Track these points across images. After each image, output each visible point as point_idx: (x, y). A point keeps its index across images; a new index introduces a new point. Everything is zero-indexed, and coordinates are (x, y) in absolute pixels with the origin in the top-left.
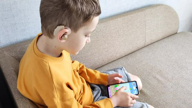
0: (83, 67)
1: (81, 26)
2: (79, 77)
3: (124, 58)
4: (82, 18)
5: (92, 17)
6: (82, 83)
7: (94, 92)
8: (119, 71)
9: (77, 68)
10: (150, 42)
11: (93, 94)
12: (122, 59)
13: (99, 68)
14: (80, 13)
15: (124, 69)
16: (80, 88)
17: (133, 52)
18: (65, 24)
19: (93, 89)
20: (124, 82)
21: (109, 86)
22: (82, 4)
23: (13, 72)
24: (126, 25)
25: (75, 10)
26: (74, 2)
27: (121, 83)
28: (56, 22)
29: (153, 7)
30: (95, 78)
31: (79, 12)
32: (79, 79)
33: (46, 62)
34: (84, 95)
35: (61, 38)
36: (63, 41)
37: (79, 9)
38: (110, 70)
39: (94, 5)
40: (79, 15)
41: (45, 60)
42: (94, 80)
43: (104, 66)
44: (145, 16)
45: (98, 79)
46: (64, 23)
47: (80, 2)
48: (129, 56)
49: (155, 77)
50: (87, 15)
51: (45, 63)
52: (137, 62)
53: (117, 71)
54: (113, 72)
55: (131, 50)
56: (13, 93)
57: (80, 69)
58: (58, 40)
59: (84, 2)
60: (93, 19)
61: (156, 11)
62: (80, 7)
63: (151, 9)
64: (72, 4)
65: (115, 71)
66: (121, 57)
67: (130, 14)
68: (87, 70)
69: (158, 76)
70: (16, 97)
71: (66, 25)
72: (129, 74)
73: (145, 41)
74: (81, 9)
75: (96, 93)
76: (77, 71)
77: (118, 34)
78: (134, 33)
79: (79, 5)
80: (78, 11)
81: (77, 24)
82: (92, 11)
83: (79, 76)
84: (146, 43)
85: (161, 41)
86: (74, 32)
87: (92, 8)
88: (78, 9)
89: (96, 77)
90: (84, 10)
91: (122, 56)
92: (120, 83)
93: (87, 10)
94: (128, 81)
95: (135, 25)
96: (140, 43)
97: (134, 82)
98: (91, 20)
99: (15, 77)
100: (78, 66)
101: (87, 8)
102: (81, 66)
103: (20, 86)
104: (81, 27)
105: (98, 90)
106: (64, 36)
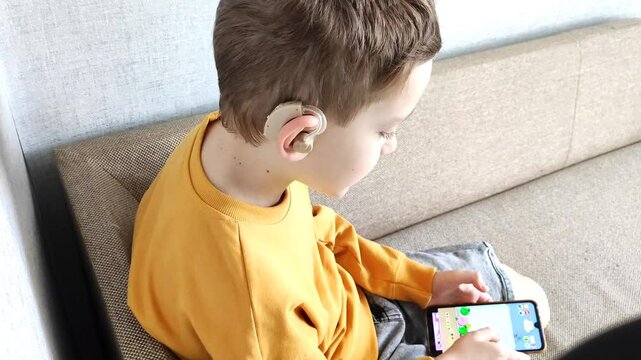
0: (348, 231)
1: (363, 102)
2: (337, 272)
3: (488, 202)
4: (368, 75)
5: (407, 67)
6: (345, 293)
7: (381, 325)
8: (474, 256)
9: (327, 237)
10: (587, 152)
11: (378, 333)
12: (479, 207)
13: (396, 231)
14: (360, 56)
15: (492, 250)
16: (338, 310)
17: (519, 182)
18: (305, 98)
19: (378, 313)
20: (491, 301)
21: (434, 309)
22: (369, 20)
23: (115, 237)
24: (509, 90)
25: (343, 48)
26: (340, 14)
27: (480, 303)
28: (272, 90)
29: (613, 28)
30: (388, 279)
31: (359, 52)
32: (334, 277)
33: (229, 224)
34: (350, 336)
35: (291, 147)
36: (297, 156)
37: (360, 42)
38: (441, 250)
39: (414, 19)
40: (357, 64)
41: (227, 218)
42: (385, 283)
43: (416, 228)
44: (581, 61)
45: (398, 283)
46: (303, 93)
47: (361, 12)
48: (507, 196)
49: (594, 287)
50: (387, 60)
51: (227, 228)
52: (532, 224)
53: (464, 257)
54: (451, 256)
55: (515, 175)
56: (114, 320)
57: (339, 238)
58: (280, 152)
59: (378, 11)
60: (409, 72)
61: (622, 44)
62: (361, 32)
63: (605, 36)
64: (331, 24)
65: (456, 254)
66: (476, 199)
67: (528, 51)
68: (362, 246)
69: (605, 285)
70: (122, 334)
71: (310, 99)
72: (509, 273)
73: (567, 149)
74: (367, 42)
75: (387, 329)
76: (329, 245)
77: (477, 120)
78: (535, 117)
79: (359, 24)
80: (354, 48)
81: (350, 95)
82: (407, 44)
83: (335, 266)
84: (571, 156)
85: (626, 151)
86: (339, 124)
87: (408, 32)
88: (356, 42)
89: (392, 275)
90: (378, 44)
91: (482, 197)
92: (475, 302)
93: (387, 43)
94: (503, 298)
95: (543, 89)
96: (550, 156)
97: (527, 305)
98: (403, 78)
99: (120, 256)
100: (331, 227)
101: (387, 35)
102: (341, 229)
103: (138, 298)
104: (365, 107)
105: (396, 320)
106: (302, 141)
